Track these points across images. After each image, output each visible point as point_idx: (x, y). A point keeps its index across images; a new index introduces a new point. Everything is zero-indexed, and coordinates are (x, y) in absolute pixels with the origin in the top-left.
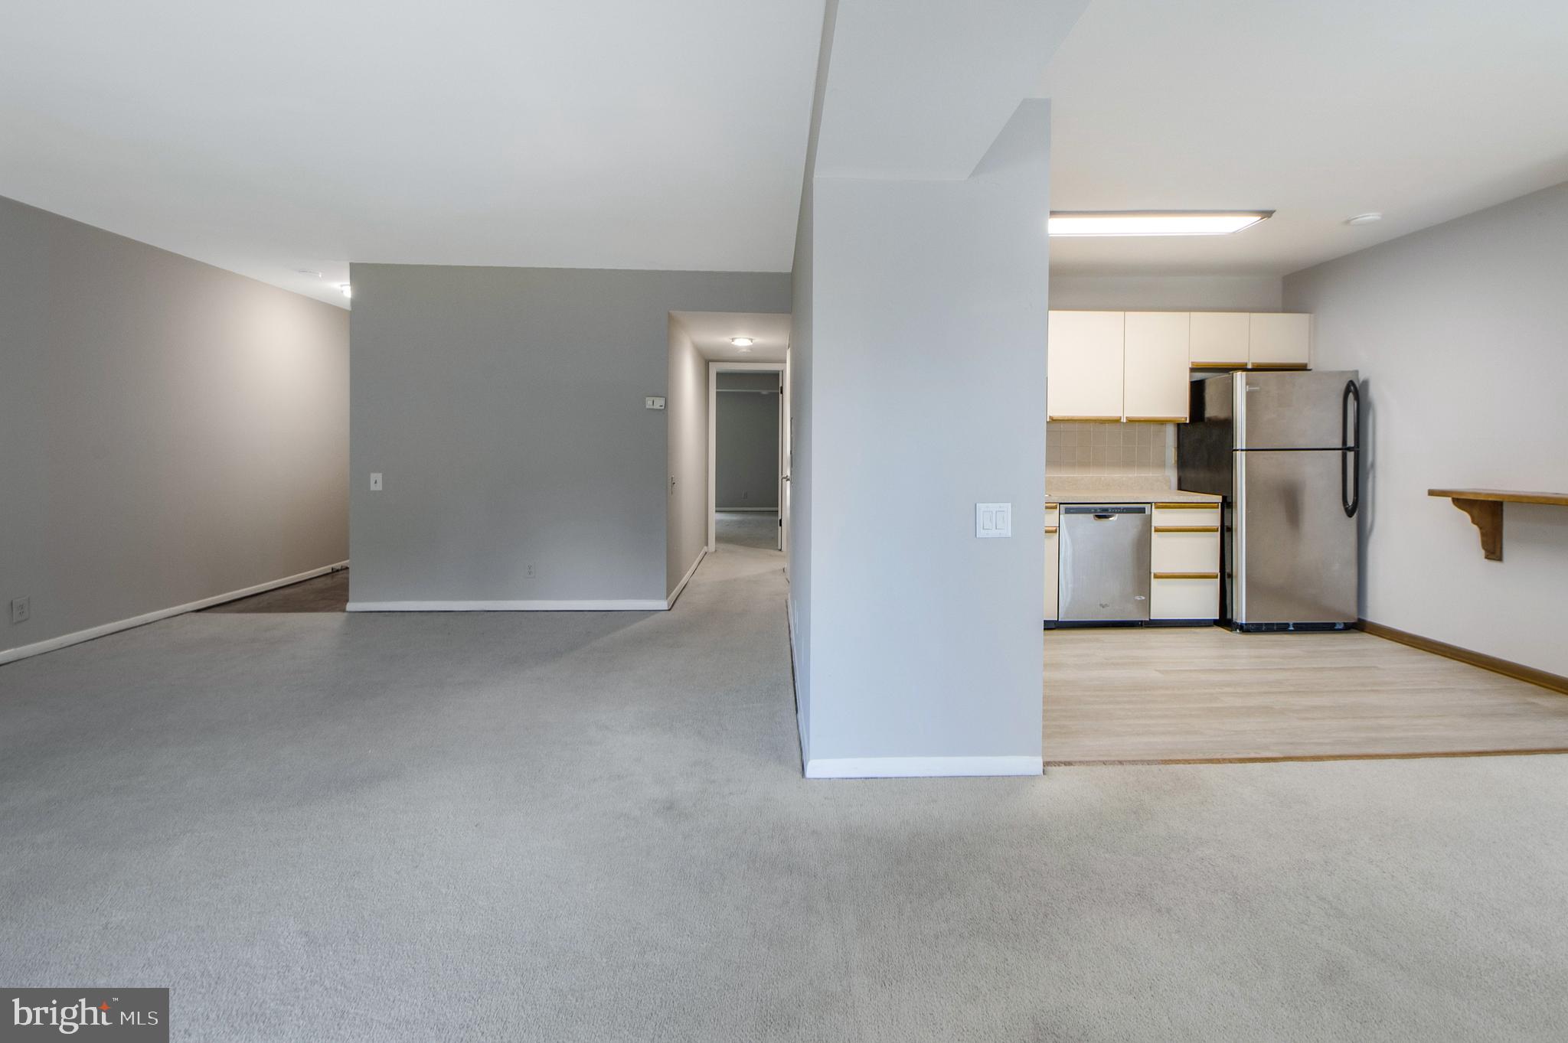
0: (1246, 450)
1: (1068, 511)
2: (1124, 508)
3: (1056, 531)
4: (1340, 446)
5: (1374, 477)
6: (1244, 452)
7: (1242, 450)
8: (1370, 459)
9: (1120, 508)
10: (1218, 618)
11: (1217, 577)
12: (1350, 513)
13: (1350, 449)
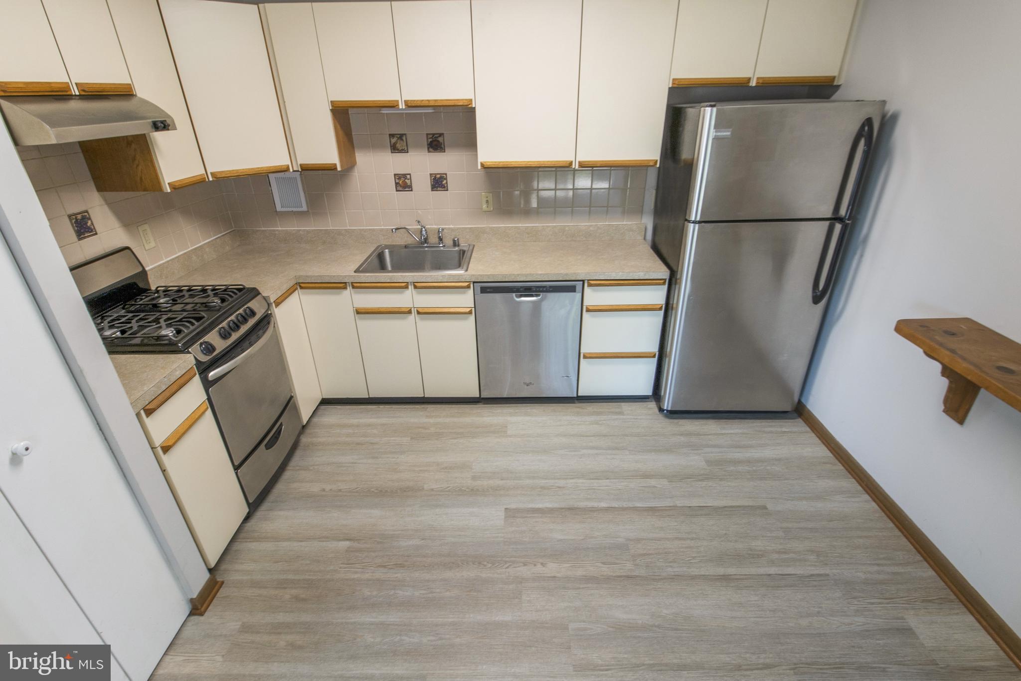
0: (699, 222)
1: (484, 290)
2: (551, 287)
3: (470, 313)
4: (829, 215)
5: (862, 256)
6: (697, 225)
7: (695, 222)
8: (865, 230)
9: (544, 287)
10: (651, 394)
11: (654, 356)
12: (816, 300)
13: (840, 220)
